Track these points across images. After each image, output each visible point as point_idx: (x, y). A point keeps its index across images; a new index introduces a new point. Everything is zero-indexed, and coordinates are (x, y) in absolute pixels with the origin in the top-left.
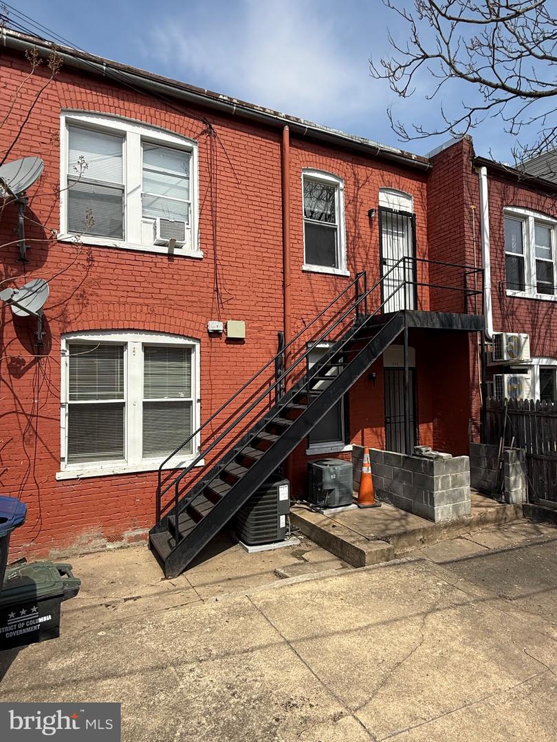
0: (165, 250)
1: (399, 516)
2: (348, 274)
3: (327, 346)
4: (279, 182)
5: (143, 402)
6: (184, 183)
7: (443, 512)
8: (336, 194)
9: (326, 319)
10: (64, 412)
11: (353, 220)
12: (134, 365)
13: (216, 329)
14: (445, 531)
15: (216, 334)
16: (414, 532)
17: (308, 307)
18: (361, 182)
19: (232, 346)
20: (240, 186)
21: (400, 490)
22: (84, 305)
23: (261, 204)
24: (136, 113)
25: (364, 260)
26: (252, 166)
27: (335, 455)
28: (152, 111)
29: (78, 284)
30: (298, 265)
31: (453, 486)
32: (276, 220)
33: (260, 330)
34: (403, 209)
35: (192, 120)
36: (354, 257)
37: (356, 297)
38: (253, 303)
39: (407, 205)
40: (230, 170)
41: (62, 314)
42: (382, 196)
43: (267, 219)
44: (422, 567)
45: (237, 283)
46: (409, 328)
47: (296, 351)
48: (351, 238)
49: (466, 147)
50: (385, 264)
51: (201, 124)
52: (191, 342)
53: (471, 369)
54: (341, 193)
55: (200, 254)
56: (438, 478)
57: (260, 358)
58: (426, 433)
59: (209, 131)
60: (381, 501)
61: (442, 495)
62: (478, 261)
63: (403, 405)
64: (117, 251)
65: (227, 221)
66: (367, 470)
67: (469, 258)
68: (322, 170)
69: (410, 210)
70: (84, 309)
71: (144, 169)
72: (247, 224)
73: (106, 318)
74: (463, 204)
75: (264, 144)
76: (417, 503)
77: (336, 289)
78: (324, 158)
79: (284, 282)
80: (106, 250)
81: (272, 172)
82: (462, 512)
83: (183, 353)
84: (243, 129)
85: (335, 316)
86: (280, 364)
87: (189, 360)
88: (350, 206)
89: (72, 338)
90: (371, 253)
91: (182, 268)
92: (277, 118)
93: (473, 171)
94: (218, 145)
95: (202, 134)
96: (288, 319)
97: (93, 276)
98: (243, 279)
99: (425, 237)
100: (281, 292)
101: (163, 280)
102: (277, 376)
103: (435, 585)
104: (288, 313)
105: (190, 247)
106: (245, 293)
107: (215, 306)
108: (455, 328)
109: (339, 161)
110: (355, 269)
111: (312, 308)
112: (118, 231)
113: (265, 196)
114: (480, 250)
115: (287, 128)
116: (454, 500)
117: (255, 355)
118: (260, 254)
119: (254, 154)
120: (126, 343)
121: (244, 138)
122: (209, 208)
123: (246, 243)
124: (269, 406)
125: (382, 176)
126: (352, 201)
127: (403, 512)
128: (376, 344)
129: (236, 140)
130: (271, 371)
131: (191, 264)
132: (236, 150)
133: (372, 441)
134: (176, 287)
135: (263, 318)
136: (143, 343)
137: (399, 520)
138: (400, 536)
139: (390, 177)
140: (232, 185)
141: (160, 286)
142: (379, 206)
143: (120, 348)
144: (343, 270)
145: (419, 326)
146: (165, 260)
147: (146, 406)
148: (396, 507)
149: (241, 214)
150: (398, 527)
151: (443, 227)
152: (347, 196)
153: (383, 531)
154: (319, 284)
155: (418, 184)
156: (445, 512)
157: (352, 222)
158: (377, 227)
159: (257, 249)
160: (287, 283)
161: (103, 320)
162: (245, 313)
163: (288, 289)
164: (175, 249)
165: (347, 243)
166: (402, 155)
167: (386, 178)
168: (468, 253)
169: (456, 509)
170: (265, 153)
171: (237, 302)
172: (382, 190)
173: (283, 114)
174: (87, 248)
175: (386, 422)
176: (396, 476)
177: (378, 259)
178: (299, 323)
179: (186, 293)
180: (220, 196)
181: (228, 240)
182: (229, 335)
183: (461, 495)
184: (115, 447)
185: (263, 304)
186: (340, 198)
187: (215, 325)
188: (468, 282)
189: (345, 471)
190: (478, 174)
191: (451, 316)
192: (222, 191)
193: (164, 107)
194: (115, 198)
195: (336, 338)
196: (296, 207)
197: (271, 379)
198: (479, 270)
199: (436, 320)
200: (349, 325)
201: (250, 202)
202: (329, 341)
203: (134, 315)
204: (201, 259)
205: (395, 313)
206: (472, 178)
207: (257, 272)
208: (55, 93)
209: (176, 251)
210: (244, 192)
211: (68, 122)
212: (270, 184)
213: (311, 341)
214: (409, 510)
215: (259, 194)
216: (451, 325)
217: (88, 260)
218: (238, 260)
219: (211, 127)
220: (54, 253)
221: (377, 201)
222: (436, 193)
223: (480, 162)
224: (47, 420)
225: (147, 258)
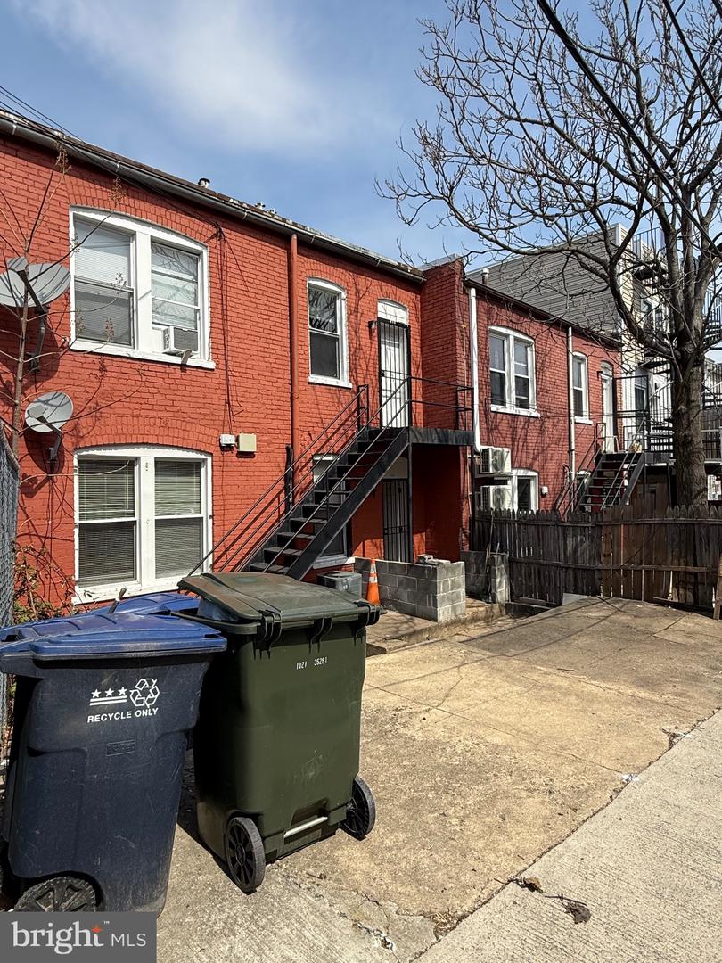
0: (178, 360)
1: (405, 620)
2: (350, 386)
3: (331, 458)
4: (286, 290)
5: (156, 520)
6: (191, 287)
7: (444, 613)
8: (338, 302)
9: (331, 431)
10: (77, 531)
11: (354, 330)
12: (146, 479)
13: (229, 443)
14: (445, 629)
15: (229, 447)
16: (421, 631)
17: (313, 420)
18: (362, 293)
19: (243, 459)
20: (250, 294)
21: (405, 597)
22: (97, 419)
23: (270, 313)
24: (147, 212)
25: (365, 372)
26: (260, 274)
27: (339, 568)
28: (163, 211)
29: (90, 396)
30: (305, 377)
31: (452, 589)
32: (284, 330)
33: (269, 443)
34: (399, 320)
35: (202, 223)
36: (356, 369)
37: (358, 408)
38: (262, 416)
39: (400, 316)
40: (239, 277)
41: (75, 428)
42: (380, 306)
43: (276, 329)
45: (247, 395)
46: (413, 444)
47: (303, 464)
48: (353, 350)
49: (458, 267)
50: (383, 375)
51: (210, 227)
52: (203, 457)
53: (462, 481)
54: (343, 302)
55: (211, 365)
56: (440, 581)
57: (270, 473)
58: (419, 543)
59: (219, 235)
60: (385, 609)
61: (443, 597)
62: (468, 378)
63: (399, 515)
64: (129, 361)
65: (237, 330)
66: (373, 580)
67: (460, 367)
68: (324, 278)
69: (405, 322)
70: (98, 422)
71: (152, 271)
72: (256, 334)
73: (120, 432)
74: (455, 322)
75: (272, 250)
76: (421, 607)
77: (339, 402)
78: (328, 267)
79: (292, 395)
80: (119, 359)
81: (280, 280)
82: (458, 612)
83: (192, 468)
84: (252, 234)
85: (339, 429)
86: (289, 478)
87: (199, 475)
88: (352, 316)
89: (84, 453)
90: (371, 365)
91: (194, 379)
92: (284, 226)
93: (464, 291)
94: (228, 250)
95: (212, 238)
96: (295, 431)
97: (107, 387)
98: (253, 391)
99: (419, 349)
100: (289, 404)
101: (176, 392)
102: (286, 489)
103: (460, 653)
104: (296, 426)
105: (202, 358)
106: (256, 405)
107: (227, 418)
108: (450, 443)
109: (342, 270)
110: (356, 382)
111: (317, 420)
112: (128, 338)
113: (273, 305)
114: (470, 367)
115: (295, 237)
116: (453, 602)
117: (265, 469)
118: (268, 365)
119: (262, 261)
120: (137, 459)
121: (253, 244)
122: (220, 316)
123: (255, 353)
124: (278, 520)
125: (381, 287)
126: (354, 312)
127: (409, 617)
128: (385, 459)
129: (245, 246)
130: (282, 483)
131: (203, 375)
132: (246, 255)
133: (371, 551)
134: (188, 399)
135: (272, 431)
136: (155, 458)
137: (406, 623)
138: (410, 635)
139: (388, 288)
140: (241, 293)
141: (173, 398)
142: (378, 318)
143: (132, 463)
144: (345, 382)
145: (420, 442)
146: (178, 370)
147: (159, 523)
148: (401, 612)
149: (250, 323)
150: (407, 629)
151: (436, 341)
152: (348, 306)
153: (396, 632)
154: (324, 397)
155: (412, 295)
156: (446, 613)
157: (353, 333)
158: (376, 339)
159: (266, 359)
160: (295, 395)
161: (117, 434)
162: (255, 425)
163: (296, 402)
165: (349, 355)
166: (398, 267)
167: (384, 289)
168: (459, 371)
169: (454, 609)
170: (272, 259)
171: (246, 414)
172: (381, 300)
173: (291, 221)
174: (99, 357)
175: (384, 534)
176: (400, 583)
177: (377, 370)
178: (306, 435)
179: (198, 405)
180: (231, 304)
181: (239, 350)
182: (241, 449)
183: (458, 597)
184: (128, 567)
185: (272, 417)
186: (342, 308)
187: (227, 439)
188: (460, 398)
189: (355, 582)
190: (468, 295)
191: (447, 432)
192: (232, 299)
193: (169, 206)
194: (125, 301)
195: (340, 450)
196: (302, 317)
197: (279, 493)
198: (468, 389)
199: (434, 436)
200: (351, 437)
201: (259, 311)
202: (333, 454)
203: (147, 428)
204: (212, 370)
205: (402, 428)
206: (463, 298)
207: (266, 383)
208: (63, 187)
209: (190, 362)
210: (253, 300)
211: (75, 217)
212: (278, 292)
213: (316, 454)
214: (413, 614)
215: (268, 303)
216: (447, 441)
217: (101, 370)
218: (248, 371)
219: (220, 231)
220: (65, 360)
221: (376, 313)
222: (430, 307)
223: (468, 285)
224: (62, 542)
225: (160, 368)
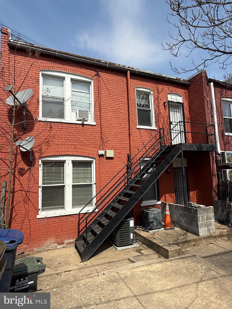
0: (81, 122)
1: (183, 233)
2: (156, 129)
3: (148, 159)
4: (126, 93)
5: (72, 185)
6: (88, 95)
7: (203, 232)
8: (150, 96)
9: (147, 148)
10: (40, 190)
11: (157, 106)
12: (68, 169)
13: (102, 154)
14: (204, 240)
15: (102, 156)
16: (190, 241)
17: (139, 143)
18: (160, 91)
19: (108, 160)
20: (111, 96)
21: (183, 222)
22: (49, 146)
23: (119, 102)
24: (69, 69)
25: (163, 123)
26: (115, 87)
27: (153, 206)
28: (75, 68)
29: (46, 137)
30: (135, 126)
31: (207, 220)
32: (125, 108)
33: (120, 153)
34: (178, 101)
35: (91, 71)
36: (158, 122)
37: (160, 138)
38: (117, 142)
39: (180, 99)
40: (106, 89)
41: (40, 150)
42: (169, 96)
43: (122, 108)
44: (195, 259)
45: (110, 134)
46: (183, 151)
47: (135, 162)
48: (157, 114)
49: (204, 75)
50: (172, 124)
51: (94, 72)
52: (92, 159)
53: (212, 167)
54: (152, 96)
55: (94, 123)
56: (200, 216)
57: (120, 165)
58: (193, 195)
59: (97, 75)
60: (175, 226)
61: (202, 223)
62: (212, 121)
63: (182, 184)
64: (61, 124)
65: (105, 109)
66: (168, 213)
67: (208, 120)
68: (144, 87)
69: (181, 101)
70: (48, 147)
71: (72, 91)
72: (113, 110)
73: (57, 151)
74: (204, 98)
75: (120, 78)
76: (191, 228)
77: (151, 135)
78: (144, 82)
79: (129, 133)
80: (57, 123)
81: (123, 89)
82: (211, 231)
83: (88, 164)
84: (111, 73)
85: (151, 147)
86: (129, 167)
87: (91, 167)
88: (156, 101)
89: (44, 159)
90: (166, 119)
91: (87, 129)
92: (125, 68)
93: (207, 84)
94: (101, 80)
95: (95, 76)
96: (131, 148)
97: (52, 134)
98: (112, 133)
99: (188, 112)
100: (128, 137)
101: (80, 135)
102: (127, 172)
103: (201, 268)
104: (132, 146)
105: (91, 121)
106: (113, 138)
107: (101, 144)
108: (203, 150)
109: (151, 83)
110: (159, 127)
111: (141, 143)
112: (62, 116)
113: (121, 99)
114: (212, 117)
115: (129, 72)
116: (208, 226)
117: (118, 164)
118: (119, 122)
119: (116, 83)
120: (65, 161)
121: (112, 77)
122: (98, 105)
123: (113, 118)
124: (124, 185)
125: (169, 88)
126: (156, 99)
127: (185, 232)
128: (169, 158)
129: (108, 78)
130: (125, 170)
131: (91, 127)
132: (109, 81)
133: (169, 200)
134: (85, 137)
135: (121, 149)
136: (72, 160)
137: (183, 235)
138: (184, 243)
139: (172, 88)
140: (107, 95)
141: (79, 137)
142: (168, 100)
143: (63, 163)
144: (154, 127)
145: (187, 150)
146: (81, 126)
147: (74, 186)
148: (182, 229)
149: (111, 106)
150: (183, 239)
151: (196, 108)
152: (154, 97)
153: (176, 240)
154: (144, 133)
155: (184, 90)
156: (204, 232)
157: (157, 107)
158: (168, 109)
159: (118, 120)
160: (131, 133)
161: (56, 152)
162: (114, 146)
163: (131, 136)
164: (85, 122)
165: (155, 116)
166: (177, 79)
167: (170, 89)
168: (207, 118)
169: (209, 230)
170: (120, 82)
171: (109, 142)
172: (169, 94)
173: (127, 66)
174: (50, 123)
175: (175, 191)
176: (181, 215)
177: (169, 122)
178: (136, 150)
179: (89, 139)
180: (102, 100)
181: (106, 117)
182: (107, 156)
183: (211, 224)
184: (61, 204)
185: (121, 143)
186: (151, 98)
187: (101, 152)
188: (208, 130)
189: (158, 213)
190: (209, 86)
191: (201, 145)
192: (103, 98)
193: (79, 67)
194: (61, 103)
195: (152, 156)
196: (133, 103)
197: (125, 174)
198: (212, 125)
199: (195, 147)
200: (157, 150)
201: (115, 102)
202: (149, 157)
203: (68, 149)
204: (95, 125)
205: (177, 144)
206: (207, 87)
207: (118, 129)
208: (38, 64)
209: (85, 123)
210: (112, 98)
211: (43, 75)
212: (123, 94)
213: (141, 157)
214: (187, 231)
215: (118, 98)
216: (201, 149)
217: (50, 128)
218: (110, 125)
219: (98, 73)
220: (37, 125)
221: (167, 98)
222: (192, 94)
223: (210, 81)
224: (33, 193)
225: (73, 125)
